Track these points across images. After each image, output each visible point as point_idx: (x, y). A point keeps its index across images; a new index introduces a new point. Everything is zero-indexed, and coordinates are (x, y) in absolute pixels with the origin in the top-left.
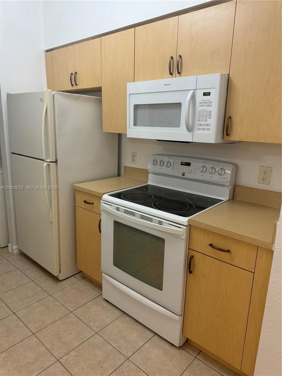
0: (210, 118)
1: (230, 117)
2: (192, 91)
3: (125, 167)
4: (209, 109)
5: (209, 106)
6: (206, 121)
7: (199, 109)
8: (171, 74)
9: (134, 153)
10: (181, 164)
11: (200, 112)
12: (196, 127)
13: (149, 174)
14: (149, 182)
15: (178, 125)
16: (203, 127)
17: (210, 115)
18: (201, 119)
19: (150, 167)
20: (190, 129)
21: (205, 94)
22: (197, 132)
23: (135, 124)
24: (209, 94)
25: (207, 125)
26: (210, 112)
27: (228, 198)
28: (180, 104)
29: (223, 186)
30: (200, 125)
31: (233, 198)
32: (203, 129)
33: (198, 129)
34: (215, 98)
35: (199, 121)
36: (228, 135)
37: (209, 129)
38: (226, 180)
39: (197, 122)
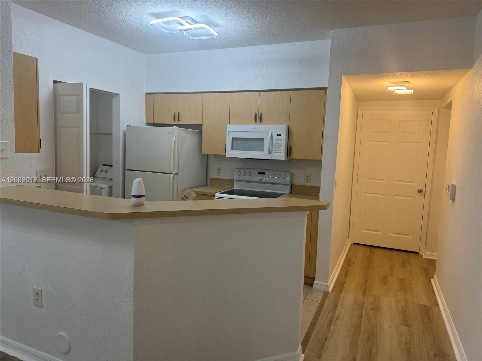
0: (281, 147)
1: (291, 147)
2: (270, 133)
3: (212, 179)
4: (280, 142)
5: (280, 141)
6: (279, 148)
7: (274, 142)
8: (255, 122)
9: (219, 168)
10: (258, 174)
11: (275, 144)
12: (274, 151)
13: (235, 182)
14: (234, 187)
15: (262, 150)
16: (278, 152)
17: (281, 145)
18: (276, 147)
19: (236, 177)
20: (270, 152)
21: (278, 135)
22: (274, 154)
23: (232, 150)
24: (280, 135)
25: (280, 150)
26: (281, 144)
27: (289, 192)
28: (264, 139)
29: (285, 185)
30: (276, 150)
31: (291, 192)
32: (278, 153)
33: (275, 152)
34: (284, 137)
35: (275, 148)
36: (290, 156)
37: (281, 153)
38: (288, 181)
39: (274, 149)
